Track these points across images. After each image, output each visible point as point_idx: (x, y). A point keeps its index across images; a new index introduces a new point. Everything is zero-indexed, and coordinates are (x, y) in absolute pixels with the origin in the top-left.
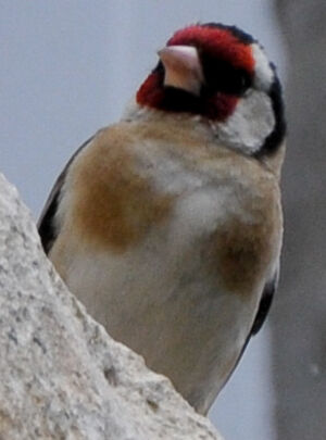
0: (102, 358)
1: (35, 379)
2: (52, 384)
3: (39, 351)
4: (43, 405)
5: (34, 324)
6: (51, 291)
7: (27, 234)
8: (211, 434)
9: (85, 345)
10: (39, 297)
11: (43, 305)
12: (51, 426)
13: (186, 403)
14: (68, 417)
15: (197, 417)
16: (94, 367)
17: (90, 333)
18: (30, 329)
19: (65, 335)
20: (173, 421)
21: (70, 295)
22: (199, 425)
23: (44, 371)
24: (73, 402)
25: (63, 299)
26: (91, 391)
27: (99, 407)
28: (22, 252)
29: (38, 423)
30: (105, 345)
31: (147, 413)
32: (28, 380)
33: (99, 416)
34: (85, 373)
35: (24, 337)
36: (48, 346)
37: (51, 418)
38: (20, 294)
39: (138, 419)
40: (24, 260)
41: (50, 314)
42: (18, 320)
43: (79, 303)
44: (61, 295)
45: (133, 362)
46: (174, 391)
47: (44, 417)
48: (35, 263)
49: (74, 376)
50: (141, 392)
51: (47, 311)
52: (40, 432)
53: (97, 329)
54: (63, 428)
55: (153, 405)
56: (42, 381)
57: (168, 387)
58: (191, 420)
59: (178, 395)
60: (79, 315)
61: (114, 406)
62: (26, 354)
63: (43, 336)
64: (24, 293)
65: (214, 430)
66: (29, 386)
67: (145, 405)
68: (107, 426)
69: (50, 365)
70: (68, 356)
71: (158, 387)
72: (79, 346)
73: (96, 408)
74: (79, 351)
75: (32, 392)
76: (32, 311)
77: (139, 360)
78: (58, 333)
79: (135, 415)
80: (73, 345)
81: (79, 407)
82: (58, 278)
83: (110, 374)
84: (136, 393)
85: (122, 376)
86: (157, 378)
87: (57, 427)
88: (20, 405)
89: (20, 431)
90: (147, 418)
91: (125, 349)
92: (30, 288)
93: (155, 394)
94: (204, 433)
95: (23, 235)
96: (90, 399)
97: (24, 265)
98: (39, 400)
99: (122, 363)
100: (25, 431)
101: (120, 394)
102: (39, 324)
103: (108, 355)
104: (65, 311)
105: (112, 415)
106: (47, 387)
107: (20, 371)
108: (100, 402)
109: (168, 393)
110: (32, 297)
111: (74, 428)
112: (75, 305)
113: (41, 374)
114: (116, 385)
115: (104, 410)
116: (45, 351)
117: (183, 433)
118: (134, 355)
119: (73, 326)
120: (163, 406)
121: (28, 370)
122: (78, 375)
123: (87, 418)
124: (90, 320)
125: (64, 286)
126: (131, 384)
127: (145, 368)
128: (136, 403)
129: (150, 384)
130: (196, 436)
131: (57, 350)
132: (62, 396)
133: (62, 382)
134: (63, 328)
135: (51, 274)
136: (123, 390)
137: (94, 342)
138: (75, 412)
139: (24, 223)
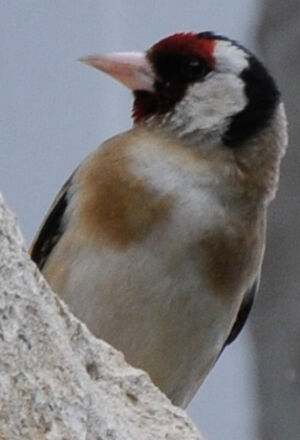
0: (84, 353)
1: (21, 373)
2: (37, 378)
3: (24, 347)
4: (29, 398)
5: (20, 321)
6: (36, 290)
7: (13, 237)
8: (187, 424)
9: (68, 341)
10: (24, 296)
11: (27, 303)
12: (36, 417)
13: (164, 396)
14: (52, 409)
15: (174, 409)
16: (76, 362)
17: (73, 330)
18: (16, 326)
19: (49, 331)
20: (152, 412)
21: (54, 295)
22: (176, 416)
23: (30, 366)
24: (57, 395)
25: (46, 298)
26: (73, 384)
27: (82, 400)
28: (8, 254)
29: (24, 415)
30: (87, 342)
31: (126, 405)
32: (14, 374)
33: (81, 408)
34: (68, 368)
35: (10, 334)
36: (32, 342)
37: (36, 411)
38: (6, 294)
39: (118, 411)
40: (9, 262)
41: (35, 312)
42: (4, 318)
43: (62, 302)
44: (45, 295)
45: (113, 357)
46: (152, 385)
47: (30, 409)
48: (20, 265)
49: (57, 370)
50: (121, 385)
51: (31, 310)
52: (26, 423)
53: (79, 327)
54: (47, 420)
55: (133, 398)
56: (27, 375)
57: (147, 381)
58: (169, 412)
59: (156, 388)
60: (62, 313)
61: (96, 398)
62: (12, 350)
63: (28, 333)
64: (10, 292)
65: (190, 421)
66: (15, 380)
67: (124, 398)
68: (89, 417)
69: (35, 359)
70: (51, 352)
71: (137, 381)
72: (62, 342)
73: (78, 400)
74: (61, 347)
75: (18, 385)
76: (17, 309)
77: (119, 355)
78: (42, 330)
79: (115, 407)
80: (56, 341)
81: (63, 399)
82: (42, 278)
83: (91, 368)
84: (117, 386)
85: (103, 371)
86: (136, 372)
87: (42, 419)
88: (7, 398)
89: (7, 422)
90: (127, 410)
91: (106, 346)
92: (16, 287)
93: (135, 387)
94: (180, 424)
95: (9, 238)
96: (73, 392)
97: (10, 266)
98: (24, 393)
99: (102, 358)
100: (12, 422)
101: (101, 387)
102: (24, 322)
103: (90, 351)
104: (49, 309)
105: (94, 407)
106: (33, 381)
107: (7, 365)
108: (82, 394)
109: (146, 386)
110: (17, 297)
111: (58, 419)
112: (58, 304)
113: (27, 368)
114: (97, 379)
115: (86, 403)
116: (30, 347)
117: (161, 423)
118: (115, 351)
119: (57, 324)
120: (142, 399)
121: (14, 365)
122: (61, 369)
123: (70, 410)
124: (73, 318)
125: (47, 286)
126: (111, 378)
127: (125, 364)
128: (117, 396)
129: (129, 378)
130: (174, 426)
131: (41, 345)
132: (46, 389)
133: (46, 376)
134: (47, 325)
135: (35, 275)
136: (104, 383)
137: (77, 338)
138: (59, 404)
139: (10, 226)
